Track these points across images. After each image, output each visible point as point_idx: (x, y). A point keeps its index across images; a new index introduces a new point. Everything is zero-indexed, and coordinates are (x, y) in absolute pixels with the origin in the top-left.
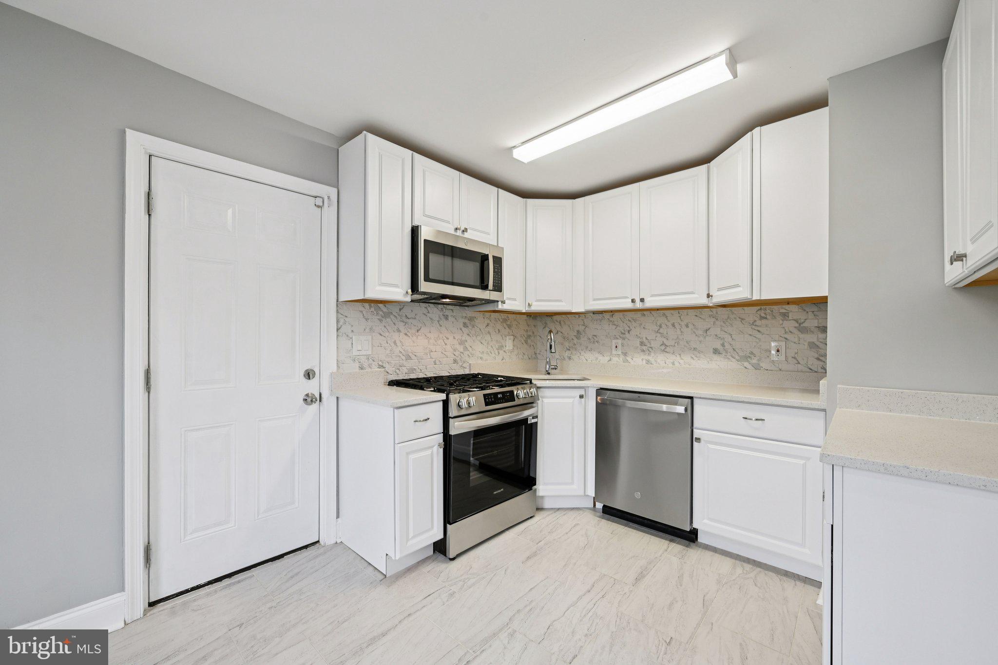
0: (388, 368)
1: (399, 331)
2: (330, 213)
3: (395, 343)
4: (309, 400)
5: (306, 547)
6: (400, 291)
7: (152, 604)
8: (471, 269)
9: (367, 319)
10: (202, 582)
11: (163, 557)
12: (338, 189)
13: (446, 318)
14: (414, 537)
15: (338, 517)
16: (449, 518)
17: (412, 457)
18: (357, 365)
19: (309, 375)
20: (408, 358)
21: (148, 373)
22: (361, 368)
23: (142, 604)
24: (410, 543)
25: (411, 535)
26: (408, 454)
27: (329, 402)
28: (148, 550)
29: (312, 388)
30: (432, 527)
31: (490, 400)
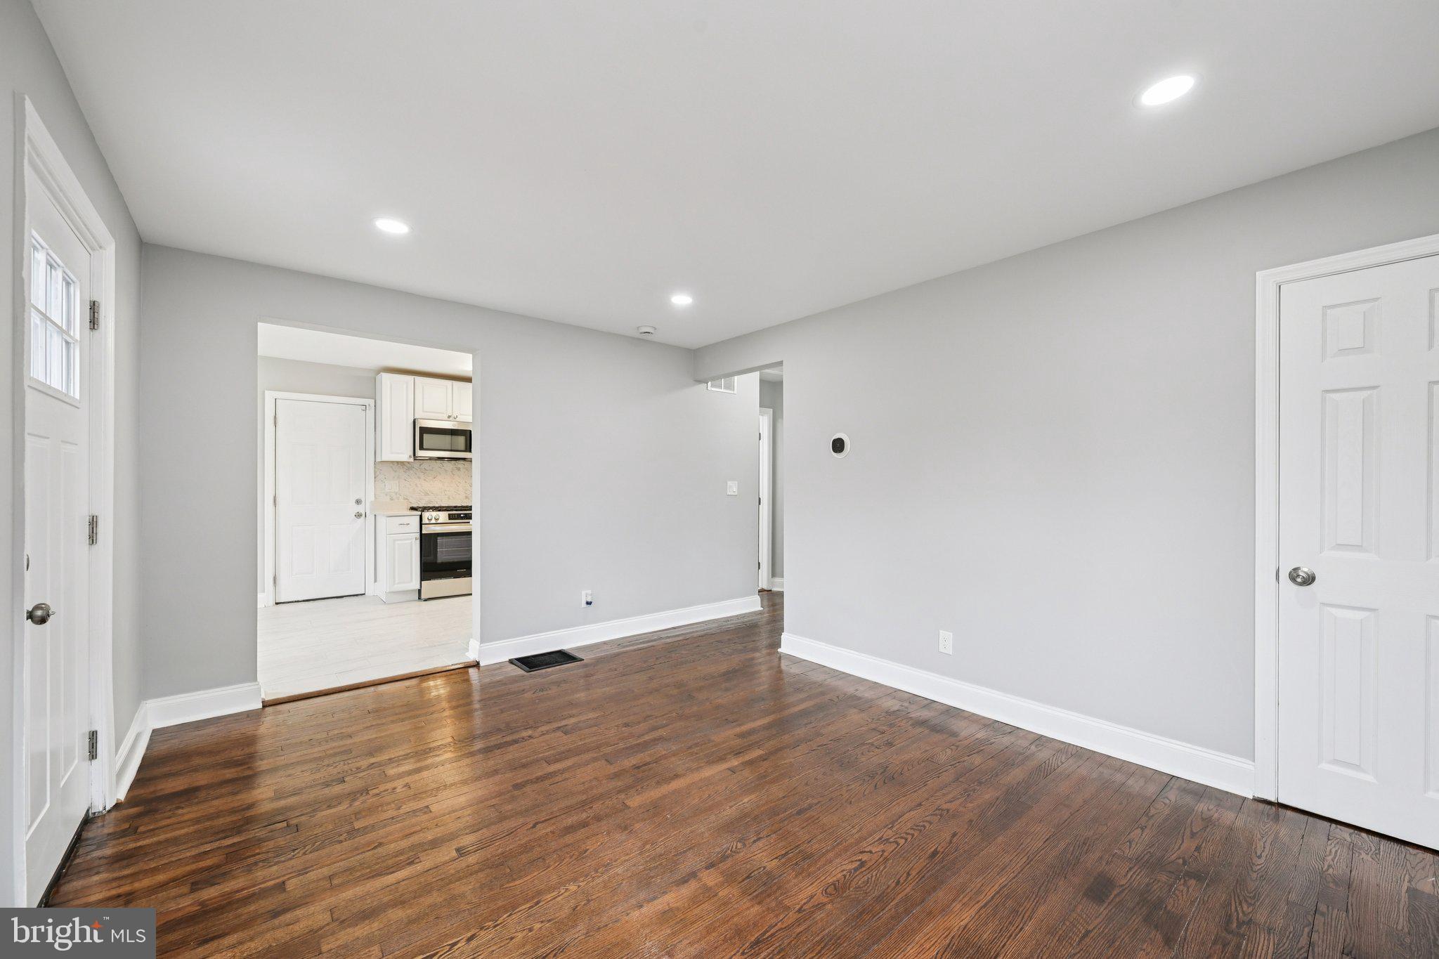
0: (411, 500)
1: (419, 478)
2: (370, 413)
3: (416, 485)
4: (359, 515)
5: (357, 595)
6: (405, 455)
7: (277, 604)
8: (461, 440)
9: (395, 472)
10: (300, 599)
11: (282, 581)
12: (375, 401)
13: (459, 469)
14: (398, 583)
15: (375, 581)
16: (423, 578)
17: (397, 542)
18: (388, 497)
19: (358, 502)
20: (427, 494)
21: (275, 497)
22: (392, 499)
23: (272, 602)
24: (396, 586)
25: (397, 582)
26: (395, 540)
27: (370, 518)
28: (275, 579)
29: (360, 509)
30: (412, 580)
31: (451, 517)
